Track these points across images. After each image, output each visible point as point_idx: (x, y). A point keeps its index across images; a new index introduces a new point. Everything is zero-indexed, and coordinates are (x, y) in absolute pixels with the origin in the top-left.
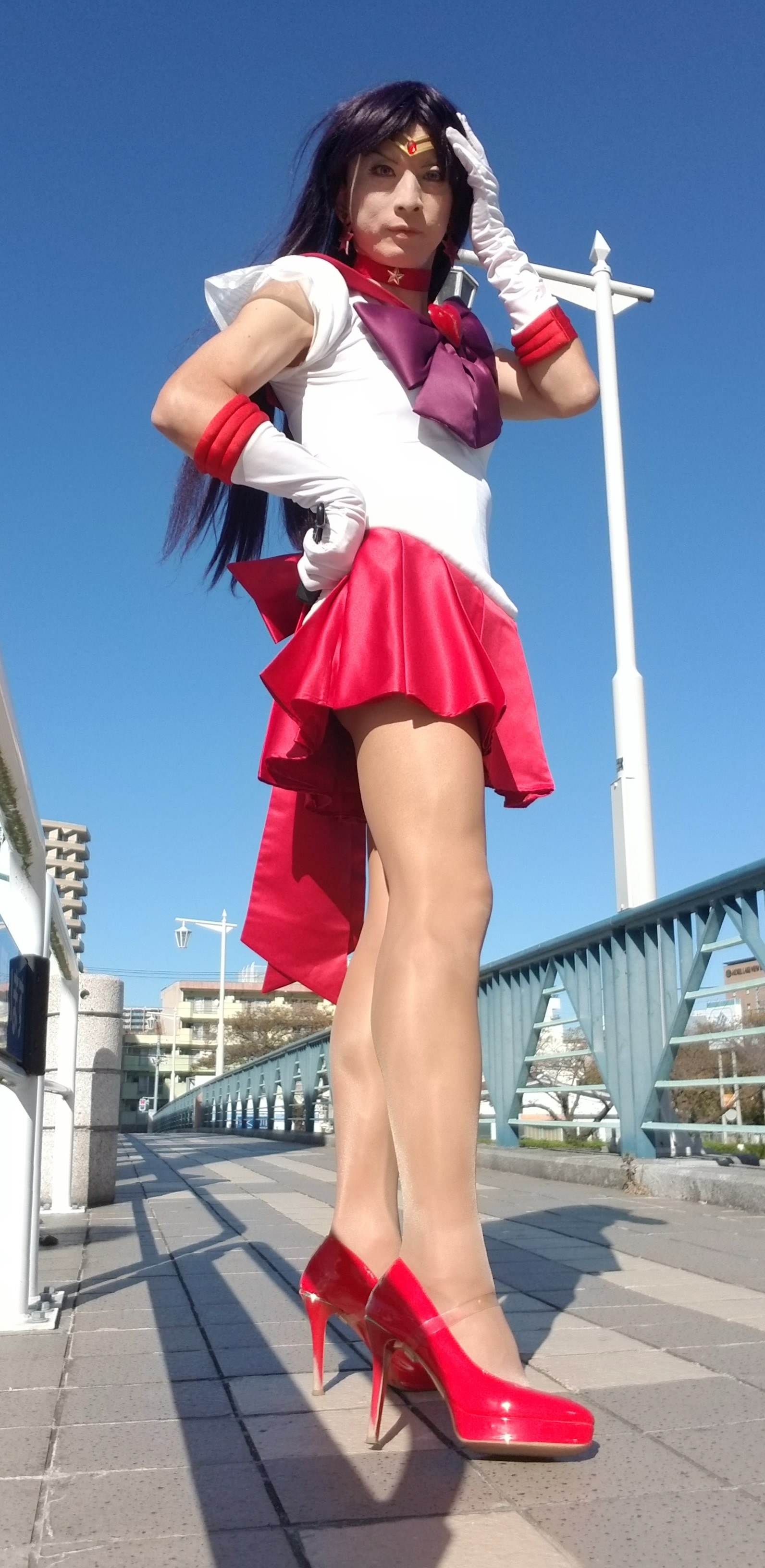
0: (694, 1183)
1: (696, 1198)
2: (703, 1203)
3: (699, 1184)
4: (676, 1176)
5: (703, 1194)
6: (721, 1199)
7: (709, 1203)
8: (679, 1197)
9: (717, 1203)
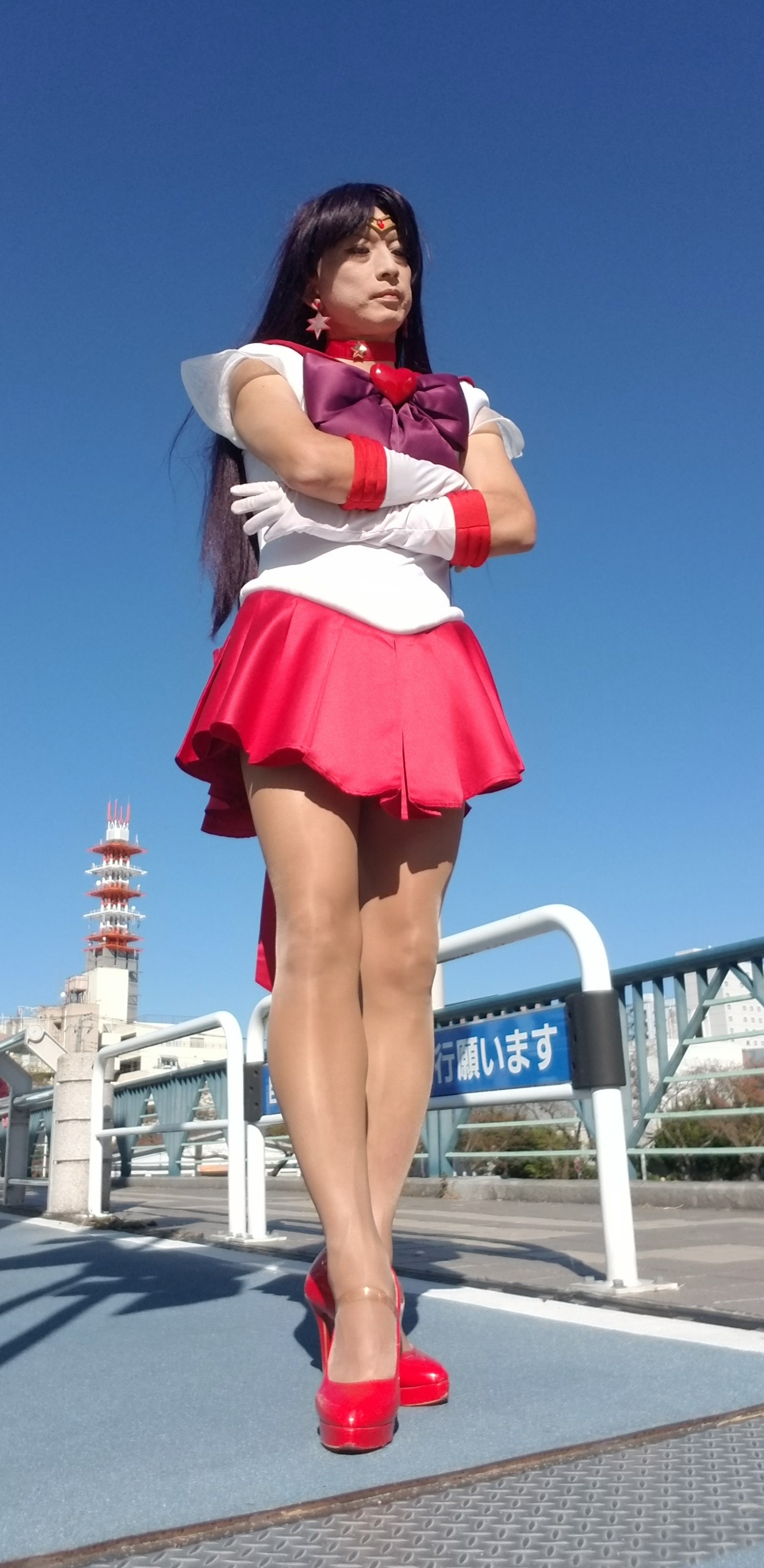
0: (493, 1188)
1: (494, 1197)
2: (500, 1200)
3: (496, 1188)
4: (479, 1185)
5: (499, 1195)
6: (512, 1196)
7: (504, 1199)
8: (481, 1198)
9: (509, 1199)
